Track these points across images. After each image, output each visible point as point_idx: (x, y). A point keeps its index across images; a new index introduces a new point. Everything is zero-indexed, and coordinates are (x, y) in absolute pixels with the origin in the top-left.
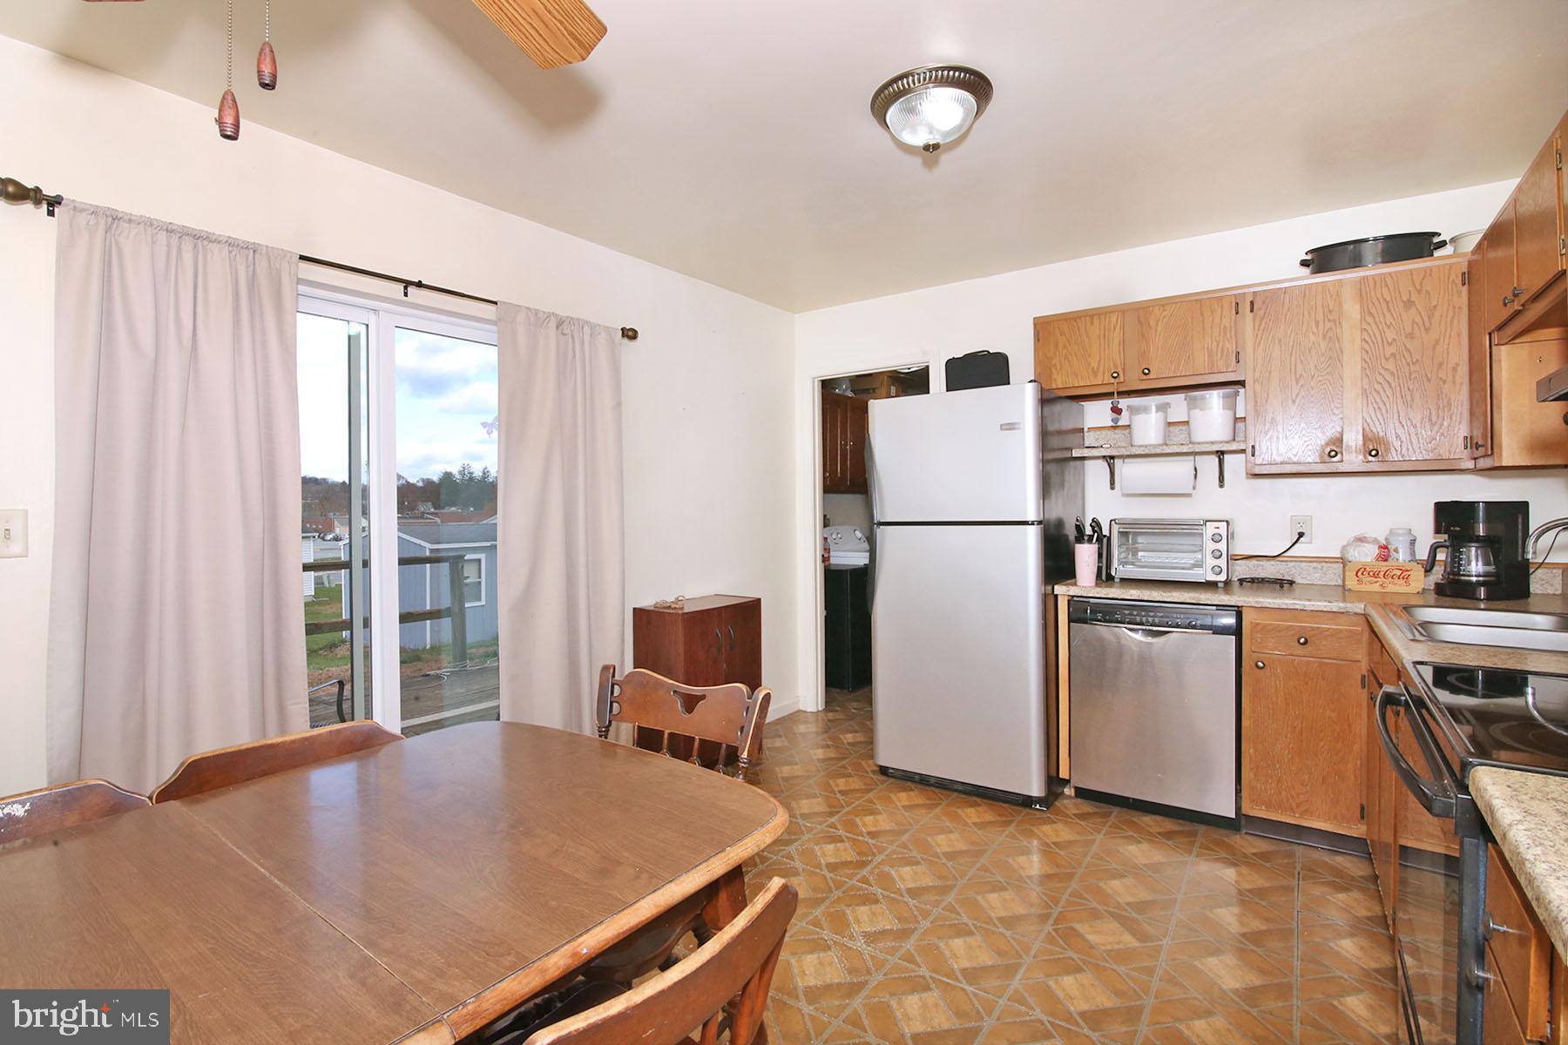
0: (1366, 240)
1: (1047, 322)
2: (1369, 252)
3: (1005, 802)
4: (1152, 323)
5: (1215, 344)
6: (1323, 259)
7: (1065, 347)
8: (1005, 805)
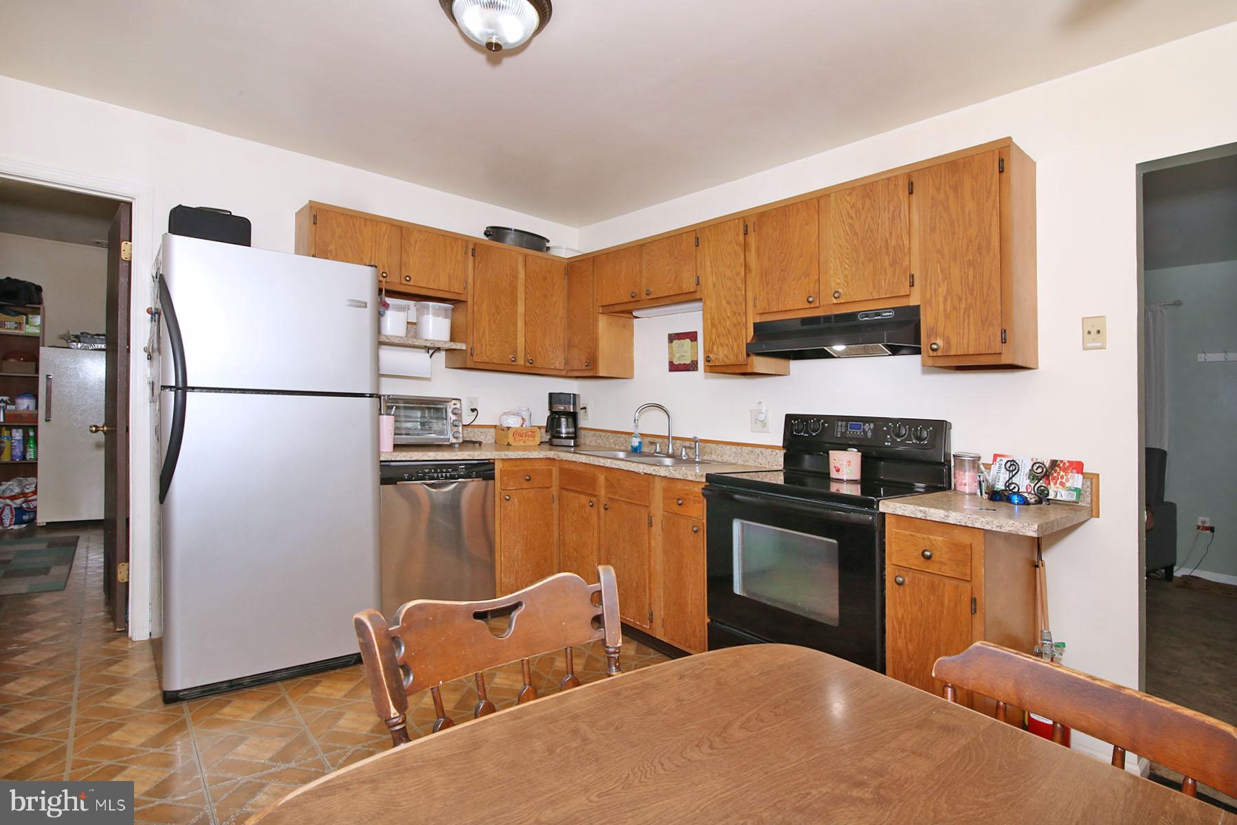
0: (511, 229)
1: (327, 211)
2: (511, 237)
3: (334, 668)
4: (412, 242)
5: (452, 270)
6: (496, 233)
7: (340, 237)
8: (338, 671)
